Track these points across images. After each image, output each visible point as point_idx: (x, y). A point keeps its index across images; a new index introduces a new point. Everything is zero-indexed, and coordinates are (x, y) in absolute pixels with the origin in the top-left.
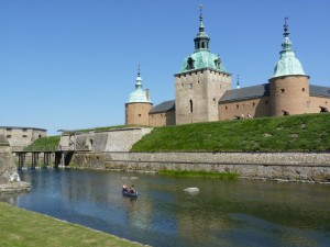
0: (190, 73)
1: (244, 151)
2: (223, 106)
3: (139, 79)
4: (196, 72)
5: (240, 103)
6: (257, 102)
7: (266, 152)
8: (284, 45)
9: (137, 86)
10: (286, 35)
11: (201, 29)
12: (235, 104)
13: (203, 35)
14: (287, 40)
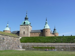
0: (24, 25)
1: (52, 43)
2: (31, 33)
3: (8, 25)
4: (26, 25)
5: (35, 33)
6: (40, 33)
7: (57, 43)
8: (46, 23)
9: (7, 26)
10: (46, 21)
11: (27, 16)
12: (34, 33)
13: (27, 17)
14: (47, 22)
